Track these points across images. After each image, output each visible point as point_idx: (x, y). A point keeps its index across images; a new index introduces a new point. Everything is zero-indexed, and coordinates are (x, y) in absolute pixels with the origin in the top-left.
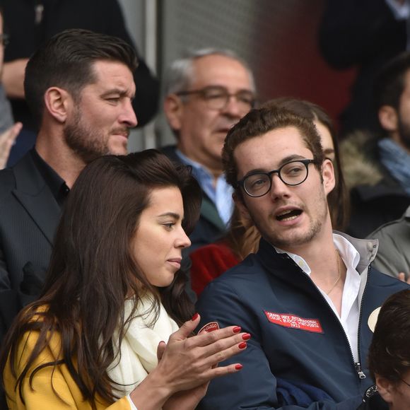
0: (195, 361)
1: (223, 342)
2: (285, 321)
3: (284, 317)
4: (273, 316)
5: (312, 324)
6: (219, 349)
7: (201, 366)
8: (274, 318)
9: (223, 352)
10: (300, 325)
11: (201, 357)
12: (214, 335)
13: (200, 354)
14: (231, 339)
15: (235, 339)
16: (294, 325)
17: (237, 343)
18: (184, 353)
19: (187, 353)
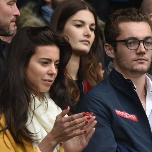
0: (65, 129)
1: (77, 120)
2: (123, 114)
3: (122, 113)
4: (118, 112)
5: (134, 117)
6: (76, 124)
7: (68, 131)
8: (118, 113)
9: (78, 125)
10: (129, 117)
11: (68, 127)
12: (74, 117)
13: (67, 126)
14: (81, 119)
15: (83, 119)
16: (126, 117)
17: (84, 121)
18: (60, 125)
19: (62, 125)
